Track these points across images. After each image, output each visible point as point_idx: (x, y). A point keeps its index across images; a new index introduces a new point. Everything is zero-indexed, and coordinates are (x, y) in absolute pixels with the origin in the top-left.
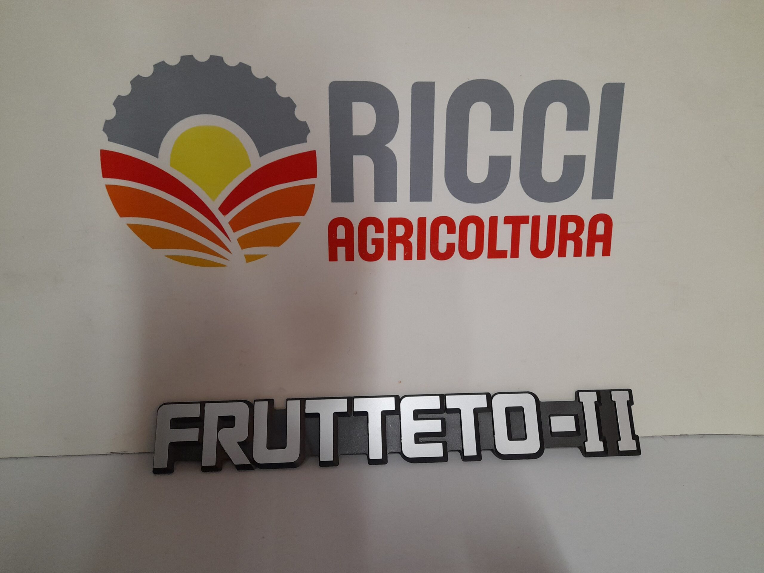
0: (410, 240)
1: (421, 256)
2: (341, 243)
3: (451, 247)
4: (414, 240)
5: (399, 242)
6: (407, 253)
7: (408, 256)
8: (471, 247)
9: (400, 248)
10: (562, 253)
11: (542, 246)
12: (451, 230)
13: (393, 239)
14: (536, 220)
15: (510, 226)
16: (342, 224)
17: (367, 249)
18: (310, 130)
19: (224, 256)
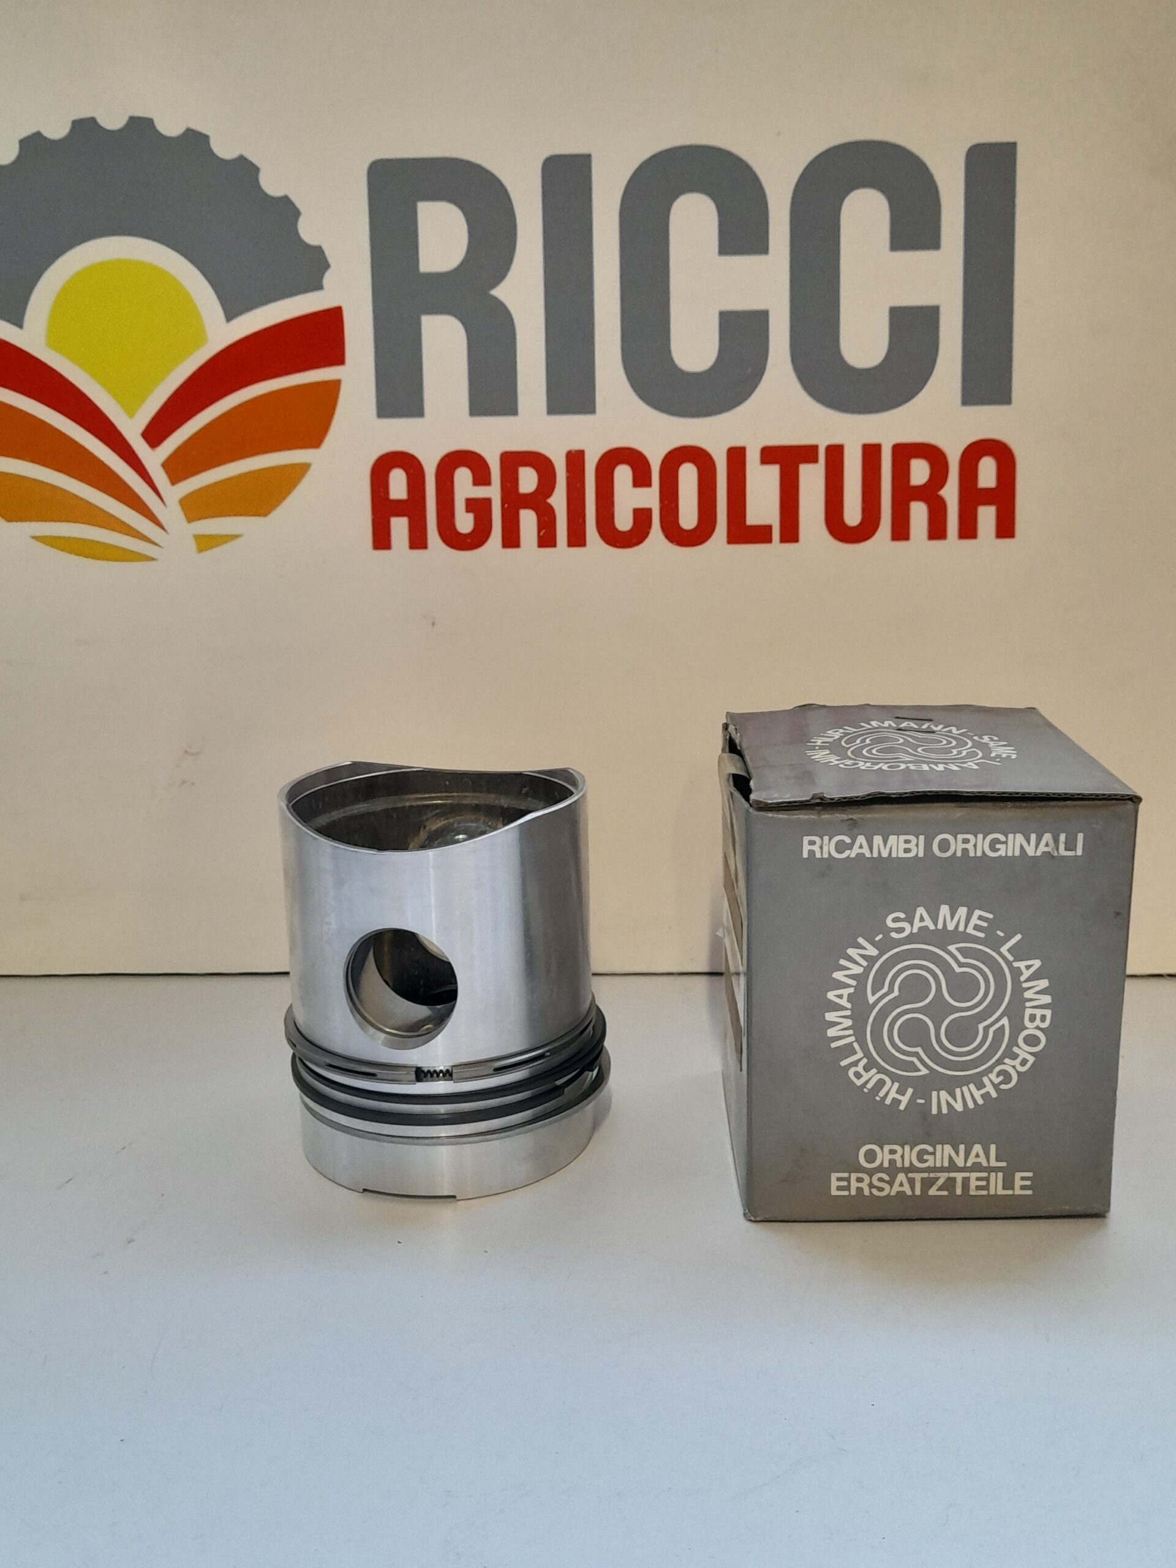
0: (551, 501)
1: (577, 539)
2: (399, 508)
3: (642, 517)
4: (559, 500)
5: (526, 507)
6: (544, 531)
7: (547, 539)
8: (688, 518)
9: (528, 520)
10: (901, 532)
11: (853, 515)
12: (641, 479)
13: (513, 501)
14: (835, 454)
15: (774, 471)
16: (399, 467)
17: (454, 522)
18: (331, 264)
19: (150, 537)
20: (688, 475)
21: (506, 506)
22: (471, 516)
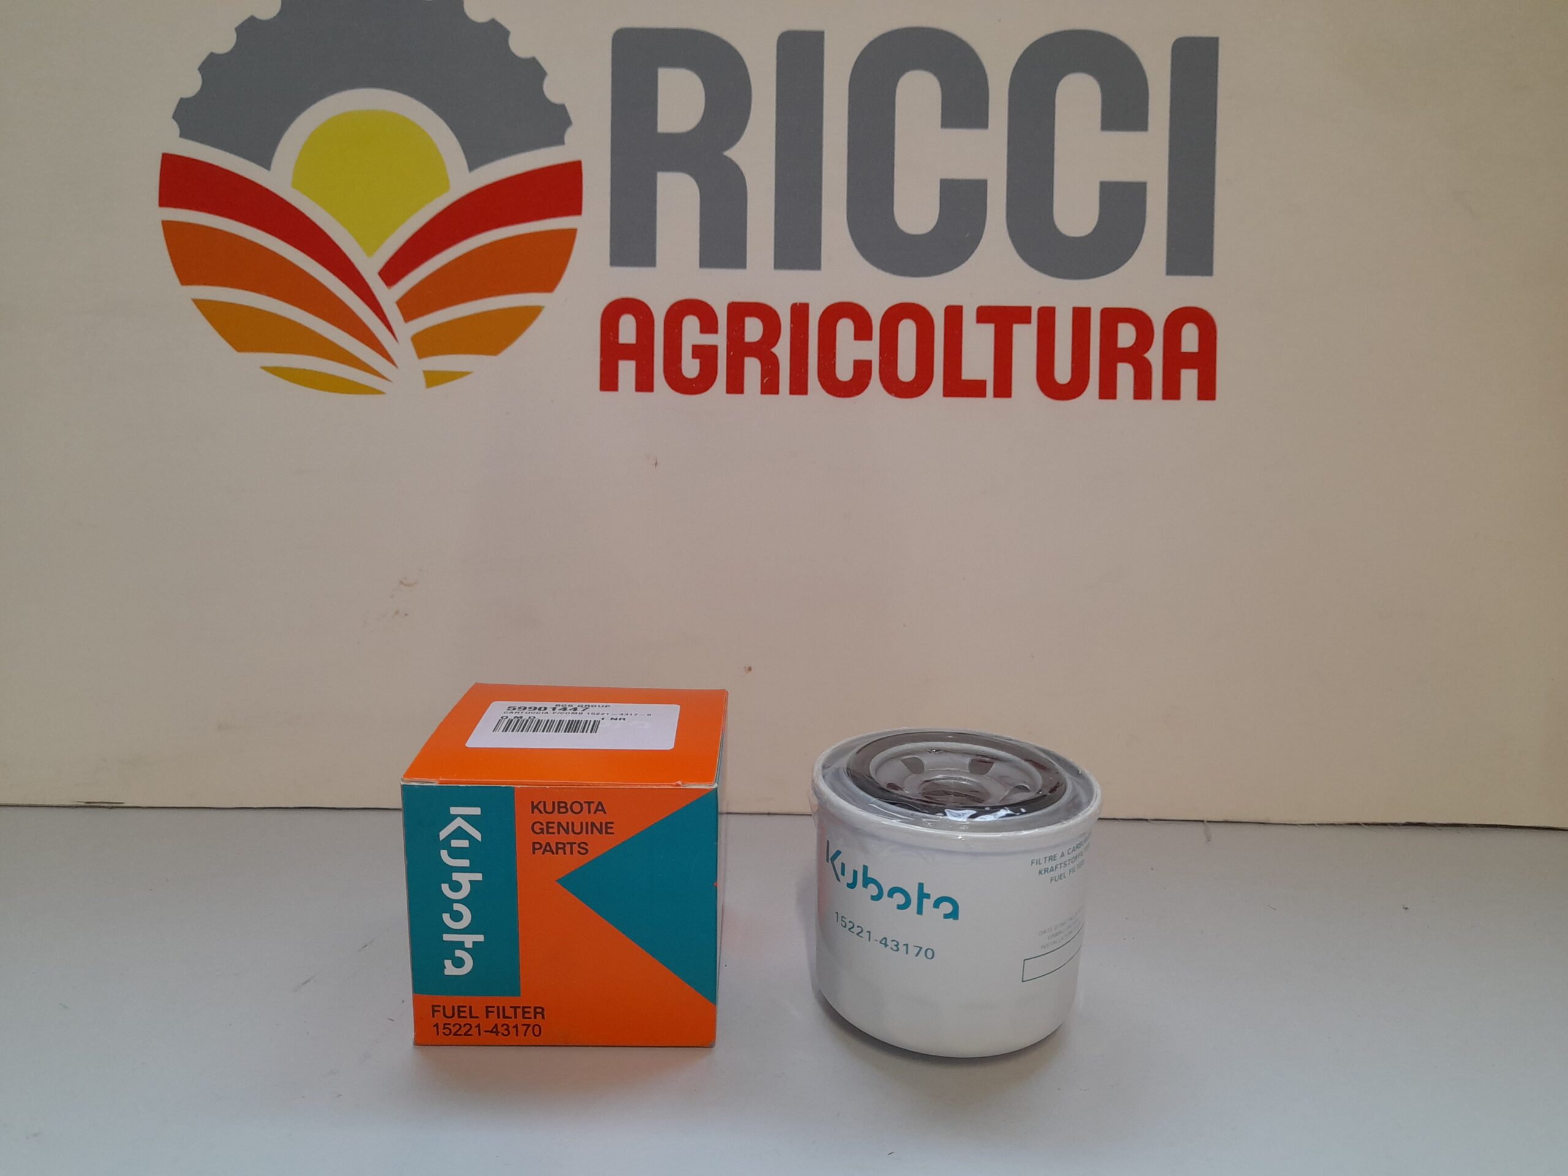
0: (774, 350)
1: (799, 387)
2: (627, 352)
3: (862, 368)
4: (782, 350)
5: (751, 355)
6: (767, 379)
7: (770, 386)
8: (907, 370)
9: (752, 367)
10: (1108, 391)
11: (1063, 373)
12: (863, 332)
13: (738, 349)
14: (1047, 316)
15: (989, 329)
16: (629, 313)
17: (681, 367)
18: (573, 121)
19: (380, 371)
20: (907, 330)
21: (732, 353)
22: (697, 361)
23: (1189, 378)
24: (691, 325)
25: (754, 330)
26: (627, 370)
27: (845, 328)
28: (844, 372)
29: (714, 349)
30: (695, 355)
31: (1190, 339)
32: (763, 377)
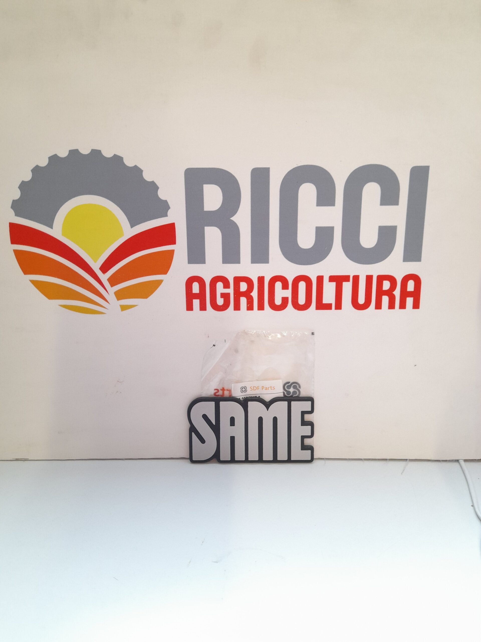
0: (251, 294)
1: (261, 307)
2: (196, 296)
3: (285, 300)
4: (255, 294)
5: (243, 296)
6: (249, 305)
7: (250, 307)
8: (302, 300)
9: (243, 301)
10: (378, 306)
11: (361, 300)
12: (285, 287)
13: (238, 294)
14: (356, 279)
15: (334, 284)
16: (196, 281)
17: (216, 301)
18: (171, 207)
19: (104, 306)
20: (302, 285)
21: (235, 296)
22: (222, 299)
23: (410, 301)
24: (220, 285)
25: (243, 287)
26: (196, 303)
27: (278, 285)
28: (278, 302)
29: (228, 294)
30: (221, 297)
31: (411, 286)
32: (247, 304)
